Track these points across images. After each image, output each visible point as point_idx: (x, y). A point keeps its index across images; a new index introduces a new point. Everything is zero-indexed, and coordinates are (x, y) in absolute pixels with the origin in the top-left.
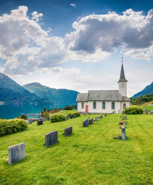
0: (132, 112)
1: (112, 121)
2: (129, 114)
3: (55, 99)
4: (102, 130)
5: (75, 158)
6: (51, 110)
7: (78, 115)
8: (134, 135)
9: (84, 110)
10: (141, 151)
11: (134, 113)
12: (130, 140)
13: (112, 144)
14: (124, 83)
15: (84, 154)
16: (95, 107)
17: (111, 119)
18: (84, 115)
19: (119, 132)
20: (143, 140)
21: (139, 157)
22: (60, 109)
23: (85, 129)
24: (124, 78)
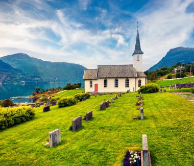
0: (148, 90)
1: (128, 101)
2: (145, 93)
3: (50, 76)
4: (121, 113)
5: (106, 137)
6: (47, 91)
7: (87, 96)
8: (151, 114)
9: (92, 90)
10: (155, 127)
11: (150, 92)
12: (148, 119)
13: (132, 124)
14: (140, 55)
15: (112, 133)
16: (106, 86)
17: (127, 99)
18: (94, 96)
19: (137, 113)
20: (157, 118)
21: (154, 130)
22: (59, 89)
23: (104, 112)
24: (140, 49)
